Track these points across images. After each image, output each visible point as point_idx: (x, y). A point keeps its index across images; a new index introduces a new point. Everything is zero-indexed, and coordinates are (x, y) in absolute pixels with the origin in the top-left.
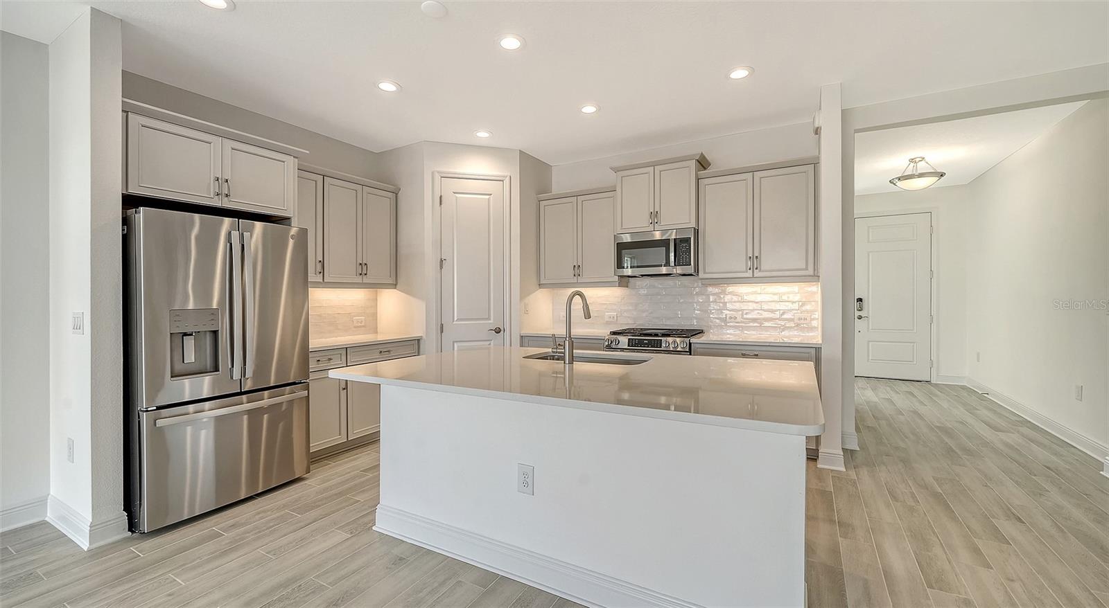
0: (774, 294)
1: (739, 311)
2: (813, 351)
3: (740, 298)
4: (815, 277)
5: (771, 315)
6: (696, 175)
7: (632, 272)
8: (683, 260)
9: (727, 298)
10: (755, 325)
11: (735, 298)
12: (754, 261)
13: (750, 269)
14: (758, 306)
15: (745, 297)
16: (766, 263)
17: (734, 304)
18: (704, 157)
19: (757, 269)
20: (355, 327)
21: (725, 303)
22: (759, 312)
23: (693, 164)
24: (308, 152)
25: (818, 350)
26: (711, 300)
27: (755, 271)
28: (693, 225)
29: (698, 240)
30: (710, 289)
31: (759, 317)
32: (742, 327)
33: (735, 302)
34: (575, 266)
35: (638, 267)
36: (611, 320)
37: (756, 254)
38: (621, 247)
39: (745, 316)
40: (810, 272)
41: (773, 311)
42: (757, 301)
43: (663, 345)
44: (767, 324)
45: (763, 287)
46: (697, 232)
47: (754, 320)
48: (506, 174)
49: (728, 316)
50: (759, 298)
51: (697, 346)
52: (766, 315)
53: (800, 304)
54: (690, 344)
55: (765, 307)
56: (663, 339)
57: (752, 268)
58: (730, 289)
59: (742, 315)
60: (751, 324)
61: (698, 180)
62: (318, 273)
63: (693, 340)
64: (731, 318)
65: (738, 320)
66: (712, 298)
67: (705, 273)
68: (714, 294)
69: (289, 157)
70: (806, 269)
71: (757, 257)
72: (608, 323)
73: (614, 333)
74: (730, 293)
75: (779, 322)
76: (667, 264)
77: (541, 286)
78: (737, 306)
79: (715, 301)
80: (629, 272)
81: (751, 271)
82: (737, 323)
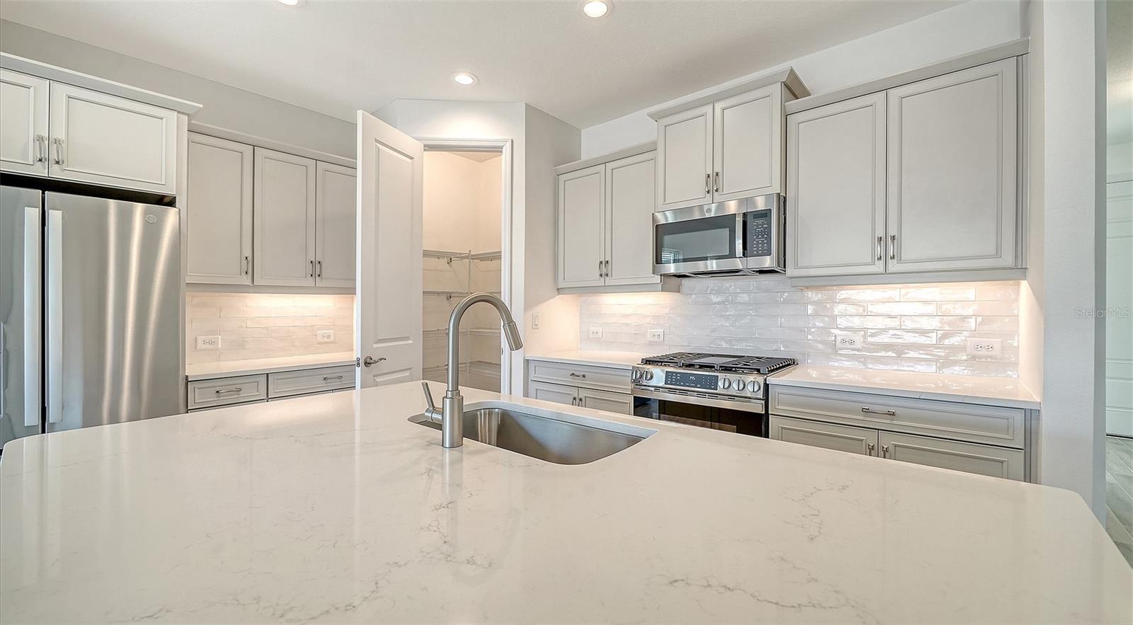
0: (926, 302)
1: (860, 330)
2: (1019, 418)
3: (861, 309)
4: (1017, 270)
5: (922, 340)
6: (783, 108)
7: (677, 268)
8: (757, 247)
9: (838, 309)
10: (890, 354)
11: (851, 309)
12: (887, 245)
13: (880, 258)
14: (895, 323)
15: (870, 308)
16: (914, 248)
17: (851, 319)
18: (796, 78)
19: (893, 257)
20: (318, 343)
21: (834, 318)
22: (896, 332)
23: (776, 90)
24: (201, 106)
25: (1031, 414)
26: (810, 312)
27: (890, 262)
28: (776, 188)
29: (785, 213)
30: (811, 295)
31: (894, 340)
32: (865, 357)
33: (851, 316)
34: (601, 262)
35: (685, 260)
36: (656, 339)
37: (892, 232)
38: (661, 231)
39: (870, 339)
40: (1008, 259)
41: (923, 332)
42: (892, 314)
43: (720, 384)
44: (912, 354)
45: (903, 291)
46: (782, 201)
47: (887, 347)
48: (508, 137)
49: (839, 339)
50: (896, 309)
51: (779, 390)
52: (909, 338)
53: (979, 319)
54: (767, 386)
55: (909, 324)
56: (721, 376)
57: (884, 258)
58: (843, 294)
59: (865, 337)
60: (883, 354)
61: (785, 117)
62: (244, 274)
63: (772, 379)
64: (844, 341)
65: (858, 345)
66: (810, 309)
67: (797, 267)
68: (814, 303)
69: (171, 112)
70: (998, 254)
71: (893, 238)
72: (651, 344)
73: (648, 362)
74: (843, 301)
75: (936, 352)
76: (732, 255)
77: (559, 291)
78: (857, 322)
79: (816, 315)
80: (672, 268)
81: (882, 263)
82: (853, 350)
